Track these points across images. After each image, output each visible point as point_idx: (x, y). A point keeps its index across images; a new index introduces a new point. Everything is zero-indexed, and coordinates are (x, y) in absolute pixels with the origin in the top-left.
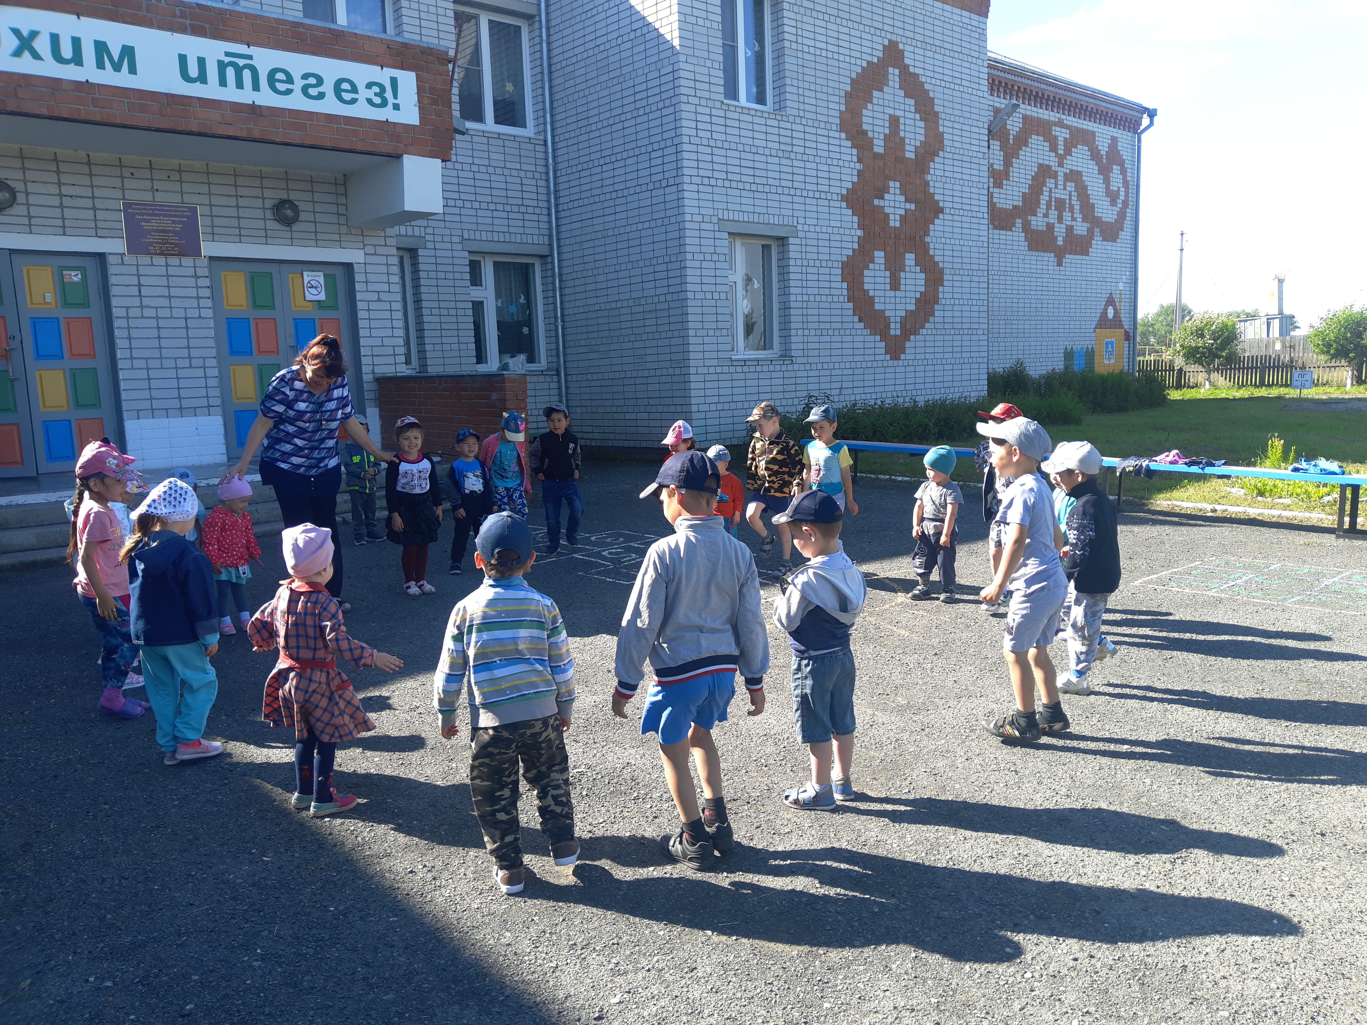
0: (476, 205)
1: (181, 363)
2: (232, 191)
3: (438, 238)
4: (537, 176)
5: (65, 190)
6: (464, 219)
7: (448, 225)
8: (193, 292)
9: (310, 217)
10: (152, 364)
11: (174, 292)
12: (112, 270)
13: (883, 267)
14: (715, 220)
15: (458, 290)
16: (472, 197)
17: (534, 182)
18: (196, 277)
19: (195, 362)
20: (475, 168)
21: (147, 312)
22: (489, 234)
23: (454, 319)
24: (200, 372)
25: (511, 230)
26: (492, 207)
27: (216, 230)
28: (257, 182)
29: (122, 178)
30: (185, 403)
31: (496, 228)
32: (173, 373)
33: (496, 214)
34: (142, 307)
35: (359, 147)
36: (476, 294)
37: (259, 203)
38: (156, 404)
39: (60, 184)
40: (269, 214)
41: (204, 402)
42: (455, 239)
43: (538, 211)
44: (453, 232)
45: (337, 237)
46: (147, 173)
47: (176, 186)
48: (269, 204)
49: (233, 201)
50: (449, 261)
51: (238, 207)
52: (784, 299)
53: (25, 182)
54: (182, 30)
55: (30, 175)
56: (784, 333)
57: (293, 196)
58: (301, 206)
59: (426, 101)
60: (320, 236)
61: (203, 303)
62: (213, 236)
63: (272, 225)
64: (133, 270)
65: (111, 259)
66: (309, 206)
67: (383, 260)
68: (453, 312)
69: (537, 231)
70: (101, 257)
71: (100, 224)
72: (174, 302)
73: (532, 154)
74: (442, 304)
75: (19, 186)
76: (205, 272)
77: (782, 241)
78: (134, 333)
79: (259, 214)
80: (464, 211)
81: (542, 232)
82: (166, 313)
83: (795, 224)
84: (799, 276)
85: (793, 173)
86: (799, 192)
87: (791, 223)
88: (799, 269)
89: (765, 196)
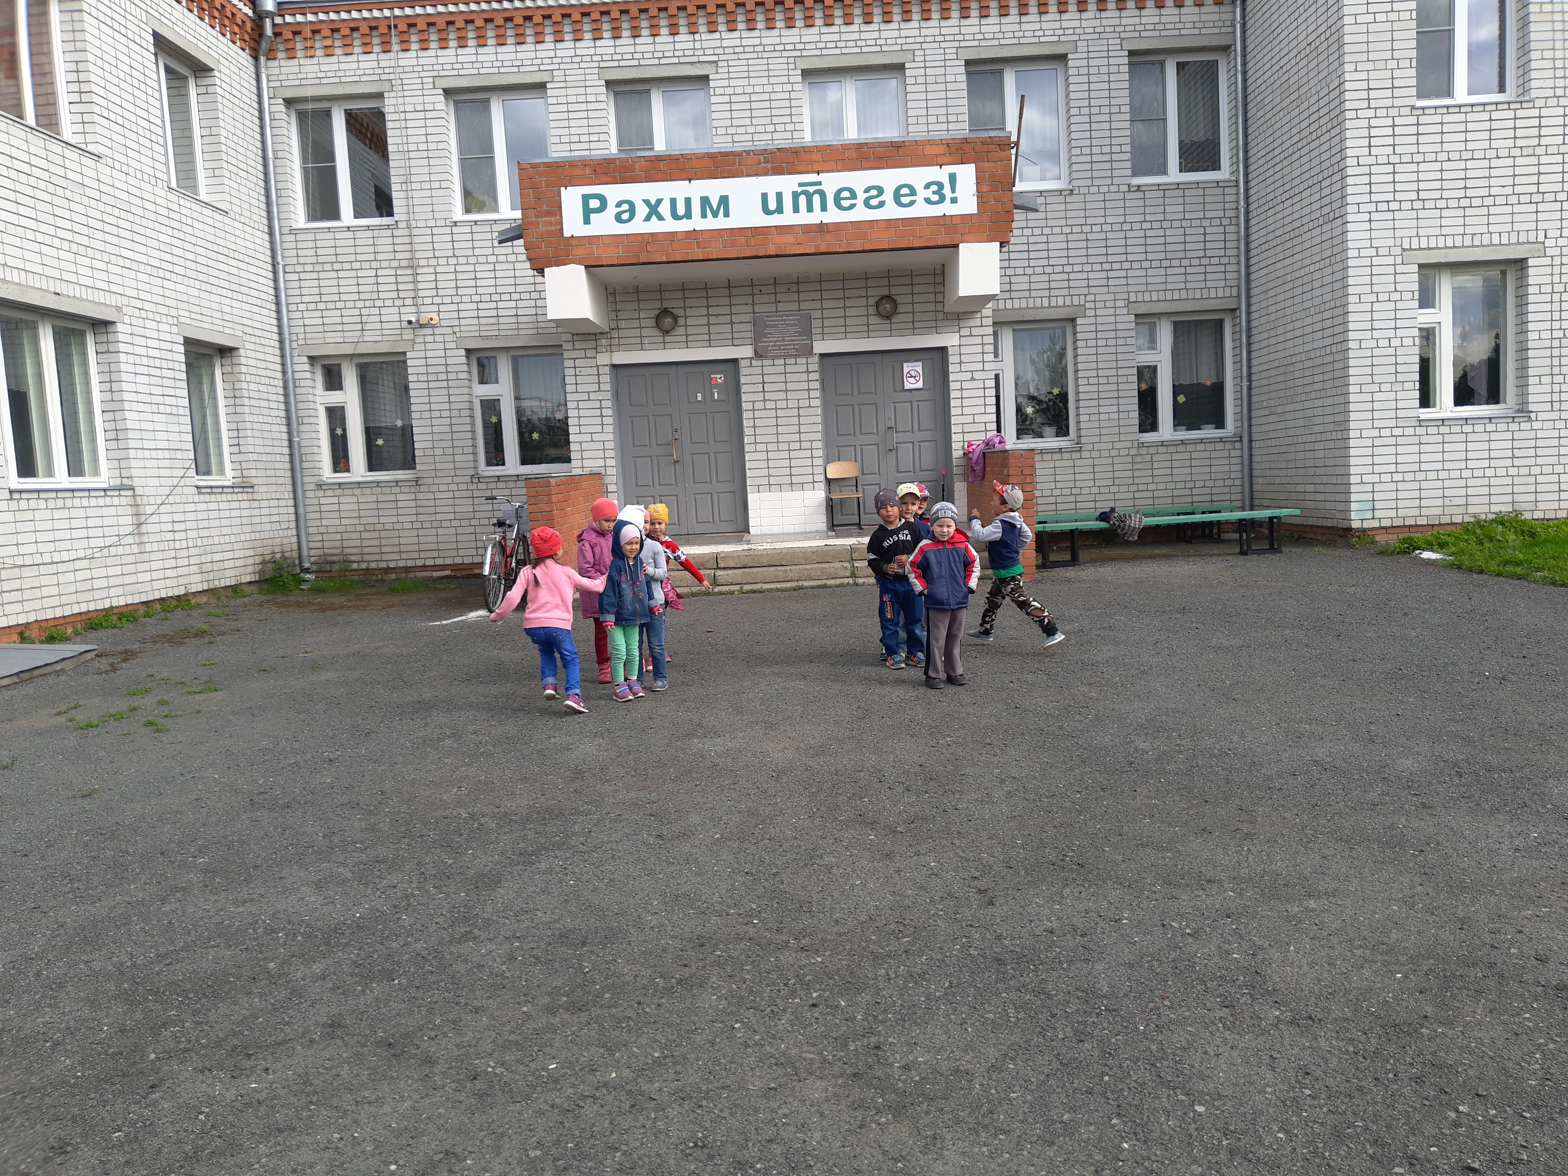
0: (1146, 264)
1: (794, 446)
2: (840, 294)
3: (1098, 305)
4: (1225, 221)
5: (712, 311)
6: (1130, 281)
7: (1111, 289)
8: (805, 386)
9: (909, 308)
10: (771, 447)
11: (790, 386)
12: (743, 371)
14: (1397, 251)
15: (1120, 357)
16: (1143, 257)
17: (1221, 229)
18: (808, 372)
19: (805, 445)
20: (1146, 226)
21: (769, 405)
22: (1162, 294)
23: (1115, 387)
24: (808, 453)
25: (1189, 286)
26: (1166, 263)
27: (826, 330)
28: (862, 283)
29: (753, 295)
30: (795, 480)
31: (1169, 287)
32: (786, 455)
33: (1170, 271)
34: (765, 400)
35: (916, 244)
36: (1146, 358)
37: (863, 302)
38: (773, 480)
39: (708, 307)
40: (872, 310)
41: (810, 479)
42: (1120, 303)
43: (1224, 260)
44: (1118, 296)
45: (933, 324)
46: (771, 289)
47: (795, 297)
48: (872, 301)
49: (841, 303)
50: (1112, 327)
51: (845, 307)
52: (1521, 338)
53: (685, 308)
54: (765, 173)
55: (689, 303)
56: (1522, 382)
57: (894, 291)
58: (900, 299)
59: (985, 188)
60: (916, 325)
61: (813, 394)
62: (823, 336)
63: (873, 320)
64: (759, 370)
65: (743, 363)
66: (908, 299)
67: (978, 340)
68: (1113, 380)
69: (1222, 284)
70: (735, 361)
71: (736, 335)
72: (790, 395)
73: (1221, 199)
74: (1101, 373)
75: (679, 312)
76: (815, 367)
77: (1520, 264)
78: (758, 423)
79: (863, 311)
80: (1130, 273)
81: (1229, 283)
82: (783, 404)
83: (1541, 238)
84: (1548, 307)
85: (1540, 173)
86: (1550, 197)
87: (1533, 240)
88: (1548, 298)
89: (1485, 211)
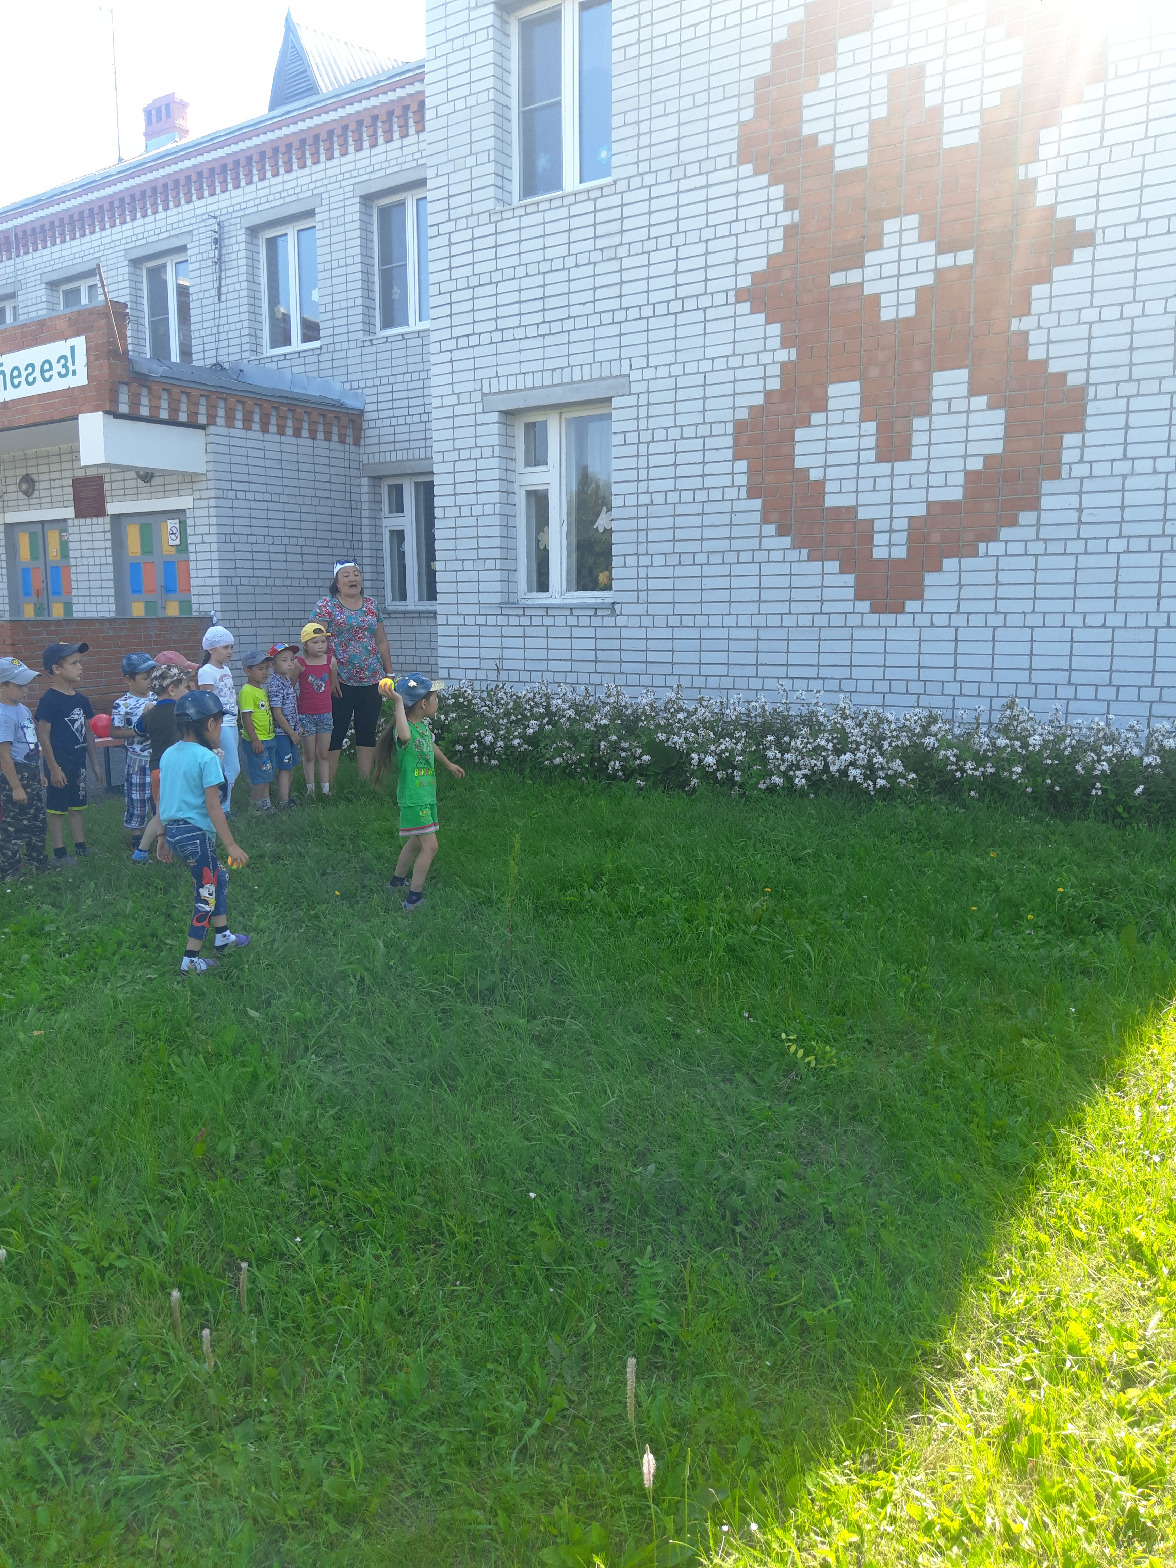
1: (99, 600)
5: (52, 476)
8: (104, 544)
10: (87, 600)
11: (95, 544)
12: (70, 530)
13: (854, 415)
14: (477, 397)
18: (106, 532)
19: (105, 599)
21: (84, 561)
27: (113, 493)
29: (73, 461)
34: (82, 557)
39: (50, 472)
45: (176, 486)
53: (38, 473)
55: (40, 469)
59: (92, 359)
60: (166, 488)
61: (108, 552)
62: (112, 498)
64: (78, 529)
65: (69, 523)
67: (205, 503)
71: (65, 497)
72: (95, 553)
75: (36, 478)
76: (109, 527)
78: (79, 577)
82: (92, 561)
83: (625, 371)
84: (632, 462)
85: (622, 283)
86: (633, 313)
87: (616, 373)
88: (632, 450)
89: (564, 338)
